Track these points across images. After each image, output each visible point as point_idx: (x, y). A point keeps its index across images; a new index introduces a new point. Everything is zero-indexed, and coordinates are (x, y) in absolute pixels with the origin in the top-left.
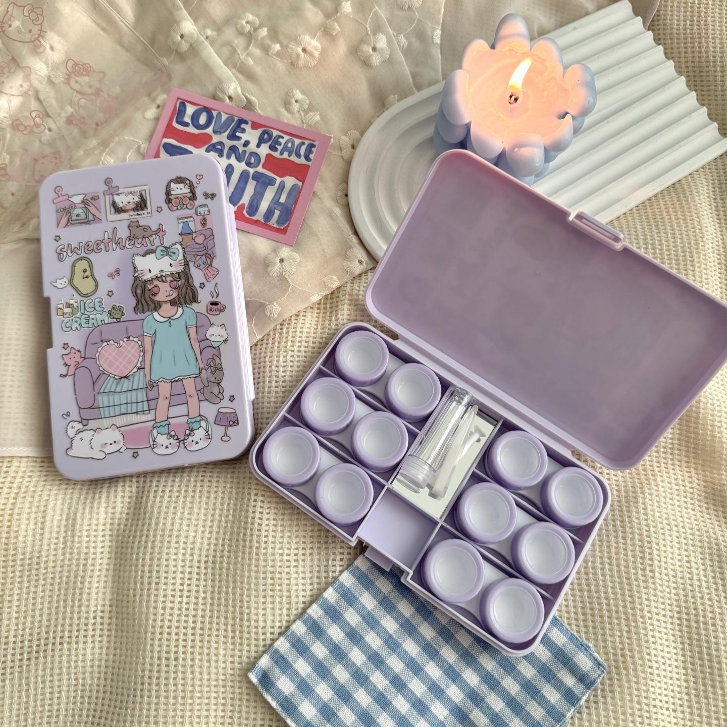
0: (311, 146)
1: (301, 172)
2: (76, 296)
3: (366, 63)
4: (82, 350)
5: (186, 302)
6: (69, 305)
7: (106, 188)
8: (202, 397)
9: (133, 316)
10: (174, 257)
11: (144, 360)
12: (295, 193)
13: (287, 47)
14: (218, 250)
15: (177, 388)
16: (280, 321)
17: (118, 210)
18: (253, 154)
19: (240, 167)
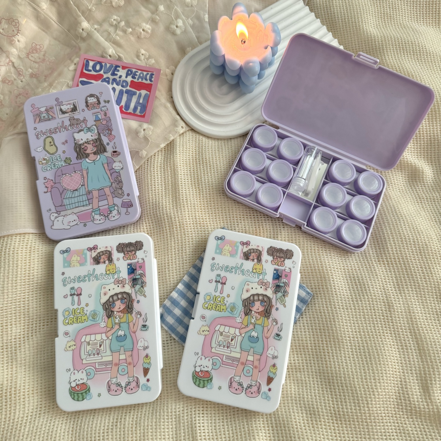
0: (152, 75)
1: (148, 87)
2: (48, 154)
3: (174, 34)
4: (53, 179)
5: (101, 153)
6: (44, 159)
7: (56, 103)
8: (114, 196)
9: (76, 161)
10: (93, 132)
11: (84, 181)
12: (147, 98)
13: (135, 29)
14: (114, 127)
15: (102, 192)
16: (146, 159)
17: (64, 113)
18: (124, 81)
19: (118, 88)
